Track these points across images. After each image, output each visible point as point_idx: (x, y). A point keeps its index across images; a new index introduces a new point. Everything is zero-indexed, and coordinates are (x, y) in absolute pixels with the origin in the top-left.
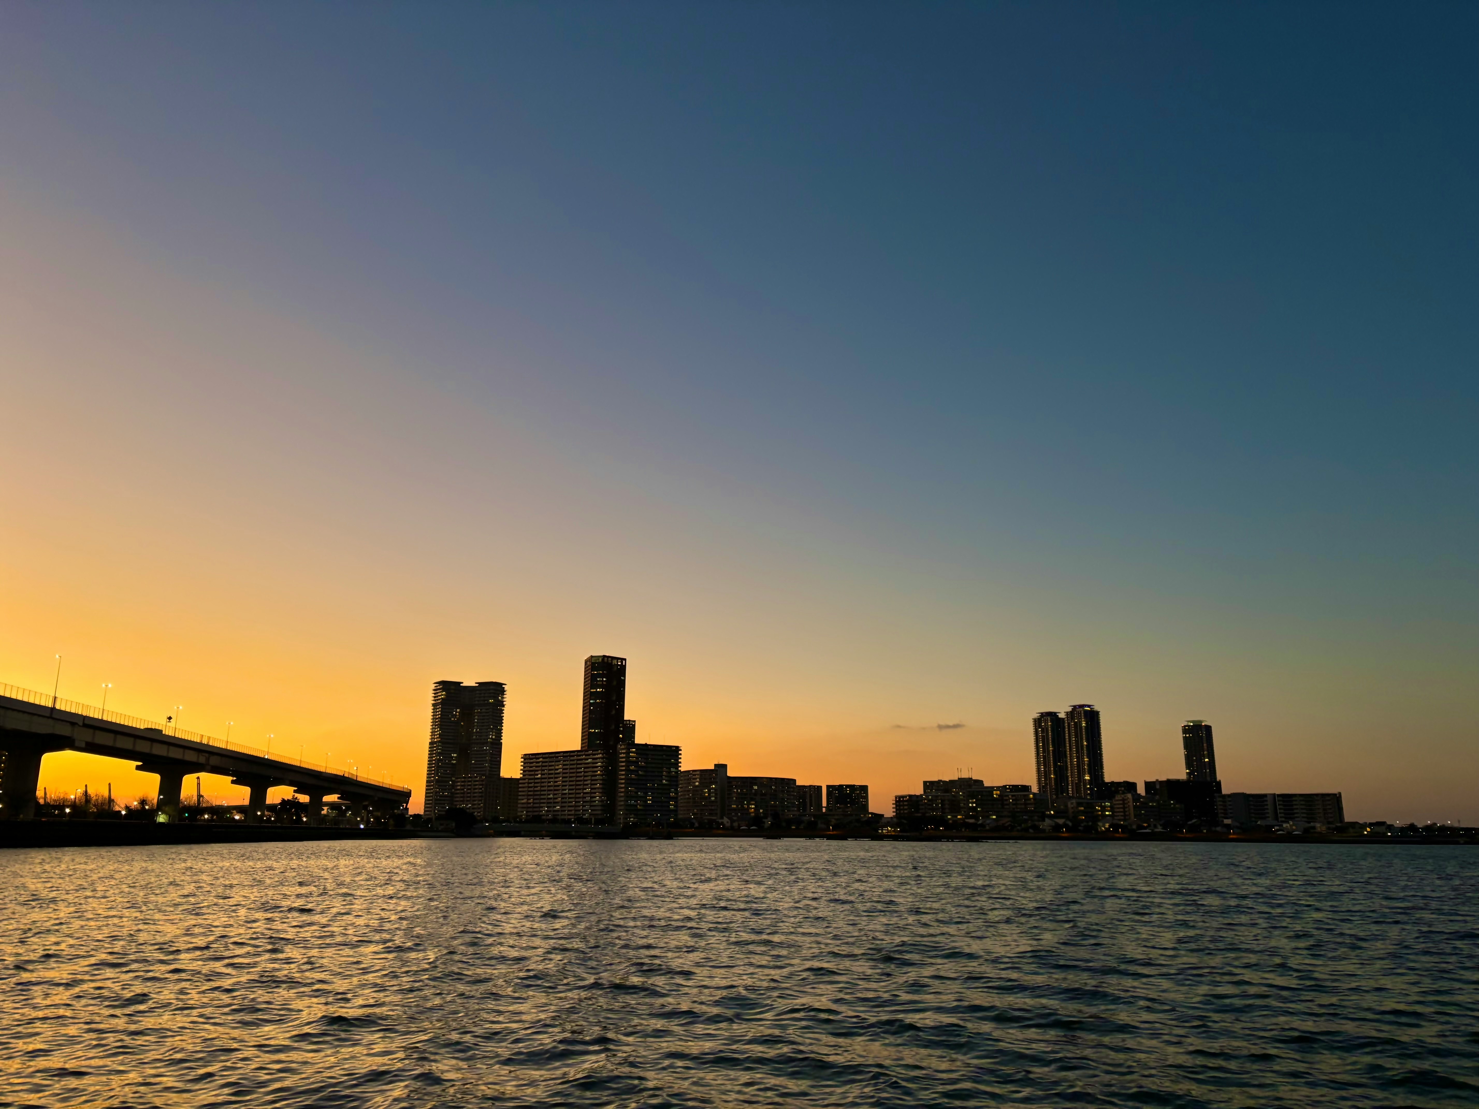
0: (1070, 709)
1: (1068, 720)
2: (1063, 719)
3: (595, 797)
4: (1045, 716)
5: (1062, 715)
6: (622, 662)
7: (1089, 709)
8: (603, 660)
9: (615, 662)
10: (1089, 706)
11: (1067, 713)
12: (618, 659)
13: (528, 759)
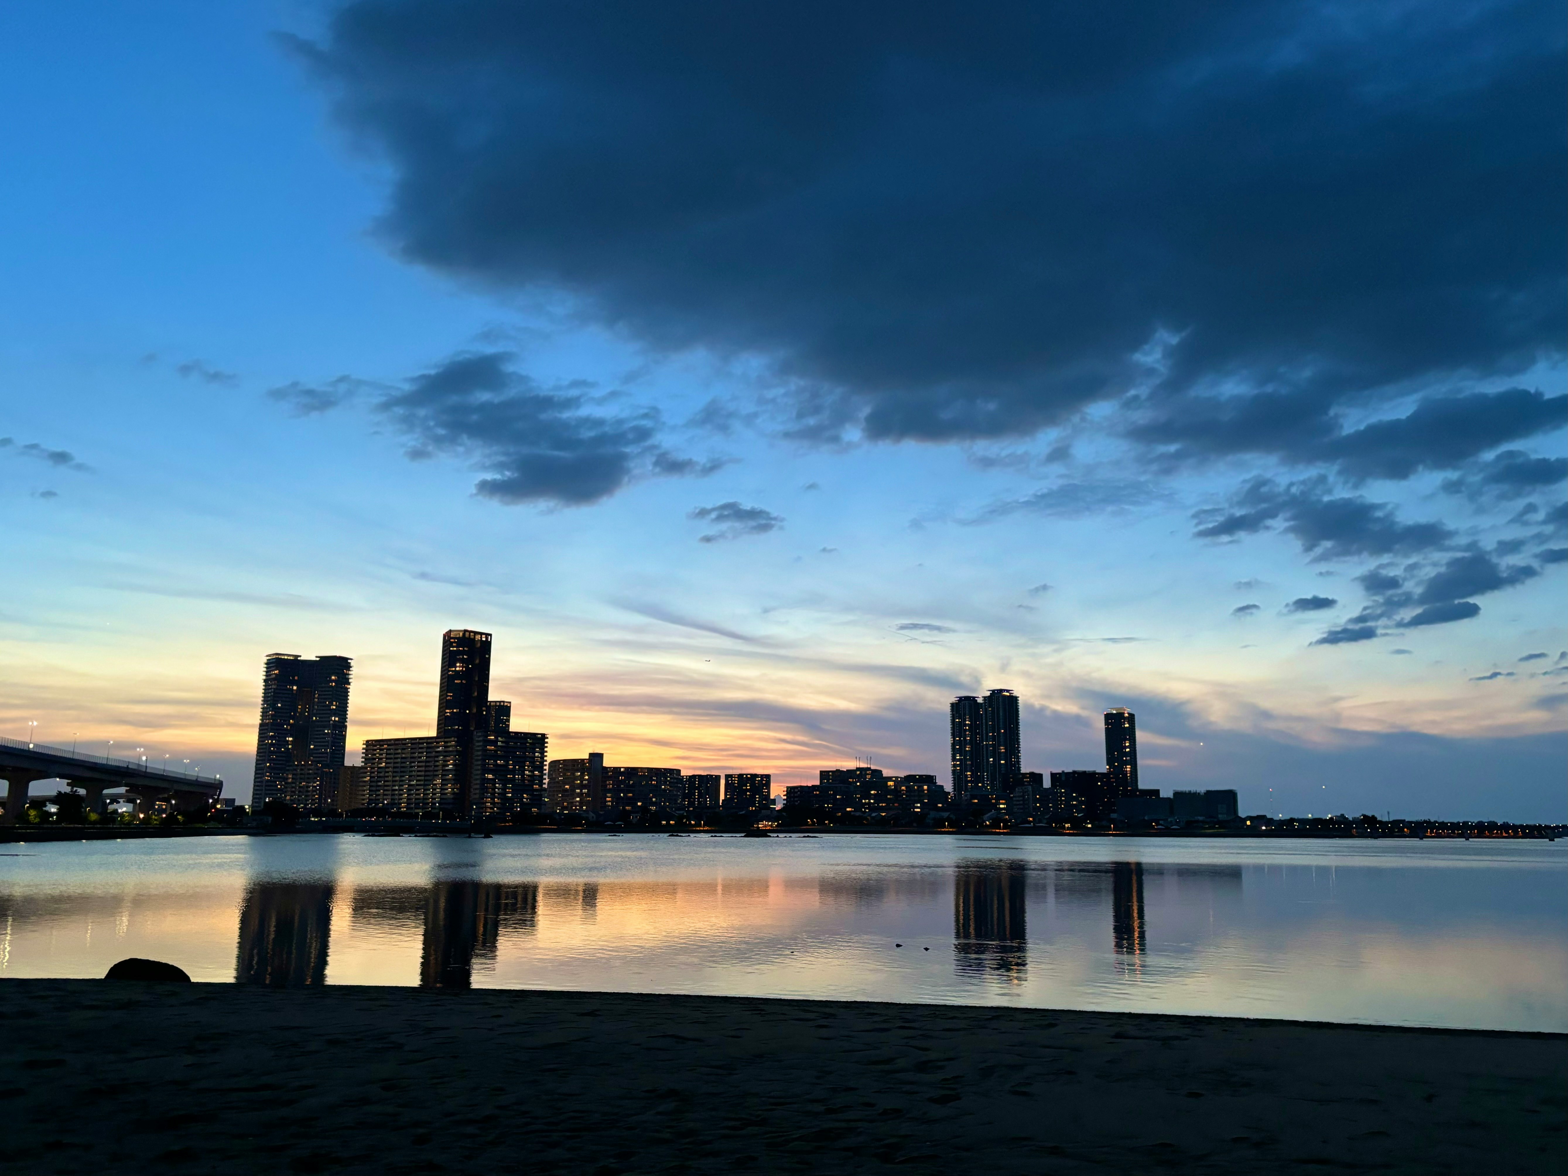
0: (988, 694)
1: (985, 706)
2: (981, 704)
3: (447, 789)
4: (963, 701)
5: (980, 700)
6: (487, 638)
7: (1008, 694)
8: (464, 634)
9: (478, 637)
10: (1008, 691)
11: (985, 697)
12: (481, 634)
13: (371, 745)
